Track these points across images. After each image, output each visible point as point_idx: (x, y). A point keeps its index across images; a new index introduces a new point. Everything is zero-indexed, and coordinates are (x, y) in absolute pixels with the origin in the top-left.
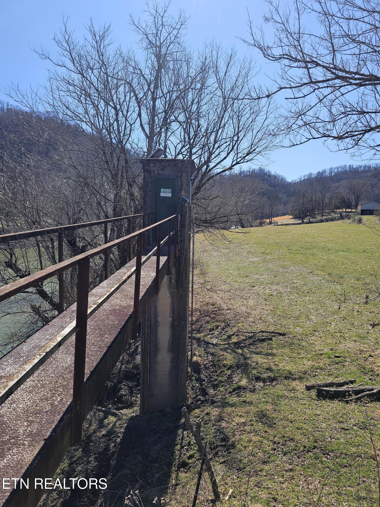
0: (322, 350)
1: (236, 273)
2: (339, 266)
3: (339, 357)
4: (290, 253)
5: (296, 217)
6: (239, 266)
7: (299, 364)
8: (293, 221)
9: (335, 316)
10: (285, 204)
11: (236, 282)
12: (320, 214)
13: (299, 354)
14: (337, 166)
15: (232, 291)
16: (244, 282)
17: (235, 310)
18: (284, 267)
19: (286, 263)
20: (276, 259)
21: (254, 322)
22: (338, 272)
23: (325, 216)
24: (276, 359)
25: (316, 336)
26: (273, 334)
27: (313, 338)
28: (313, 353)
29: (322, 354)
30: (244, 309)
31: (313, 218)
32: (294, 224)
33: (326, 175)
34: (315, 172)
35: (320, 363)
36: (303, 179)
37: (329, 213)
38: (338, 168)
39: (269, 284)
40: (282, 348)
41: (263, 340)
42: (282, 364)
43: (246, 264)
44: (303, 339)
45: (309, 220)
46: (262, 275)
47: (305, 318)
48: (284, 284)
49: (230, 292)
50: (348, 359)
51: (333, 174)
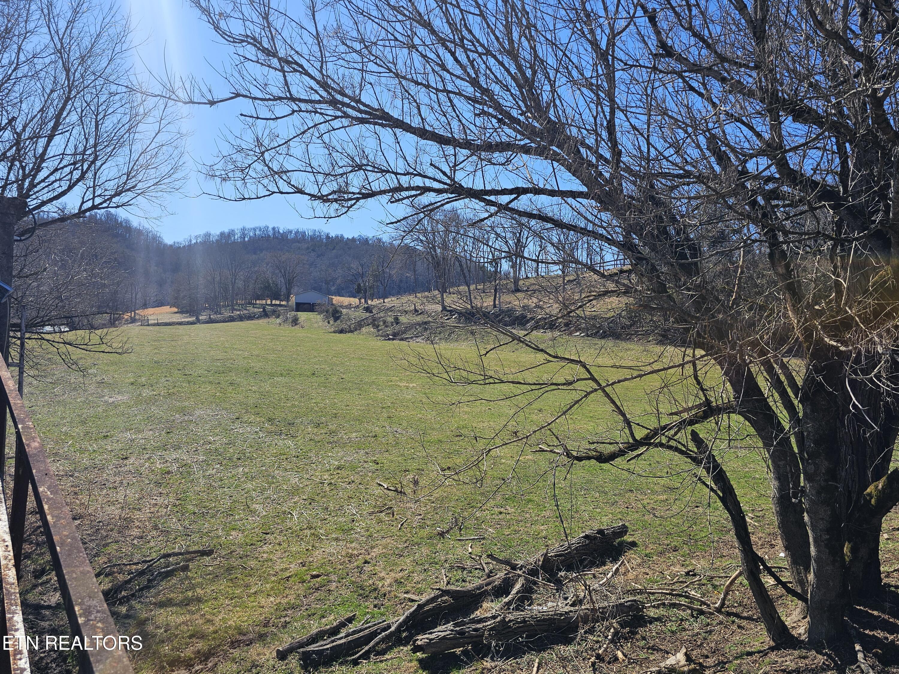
0: (286, 569)
1: (79, 430)
2: (282, 404)
3: (318, 576)
4: (189, 382)
5: (185, 310)
6: (84, 416)
7: (252, 608)
8: (178, 318)
9: (296, 499)
10: (161, 286)
11: (82, 451)
12: (228, 306)
13: (247, 586)
14: (252, 226)
15: (76, 474)
16: (101, 450)
17: (93, 518)
18: (183, 411)
19: (187, 404)
20: (164, 397)
21: (141, 538)
22: (283, 414)
23: (237, 310)
24: (205, 608)
25: (270, 543)
26: (188, 556)
27: (265, 548)
28: (273, 578)
29: (288, 577)
30: (114, 511)
31: (215, 313)
32: (180, 324)
33: (235, 239)
34: (216, 231)
35: (290, 597)
36: (194, 241)
37: (244, 306)
38: (255, 229)
39: (158, 448)
40: (213, 581)
41: (169, 574)
42: (220, 617)
43: (100, 410)
44: (249, 553)
45: (210, 318)
46: (139, 431)
47: (244, 510)
48: (190, 447)
49: (71, 476)
50: (333, 577)
51: (246, 239)
